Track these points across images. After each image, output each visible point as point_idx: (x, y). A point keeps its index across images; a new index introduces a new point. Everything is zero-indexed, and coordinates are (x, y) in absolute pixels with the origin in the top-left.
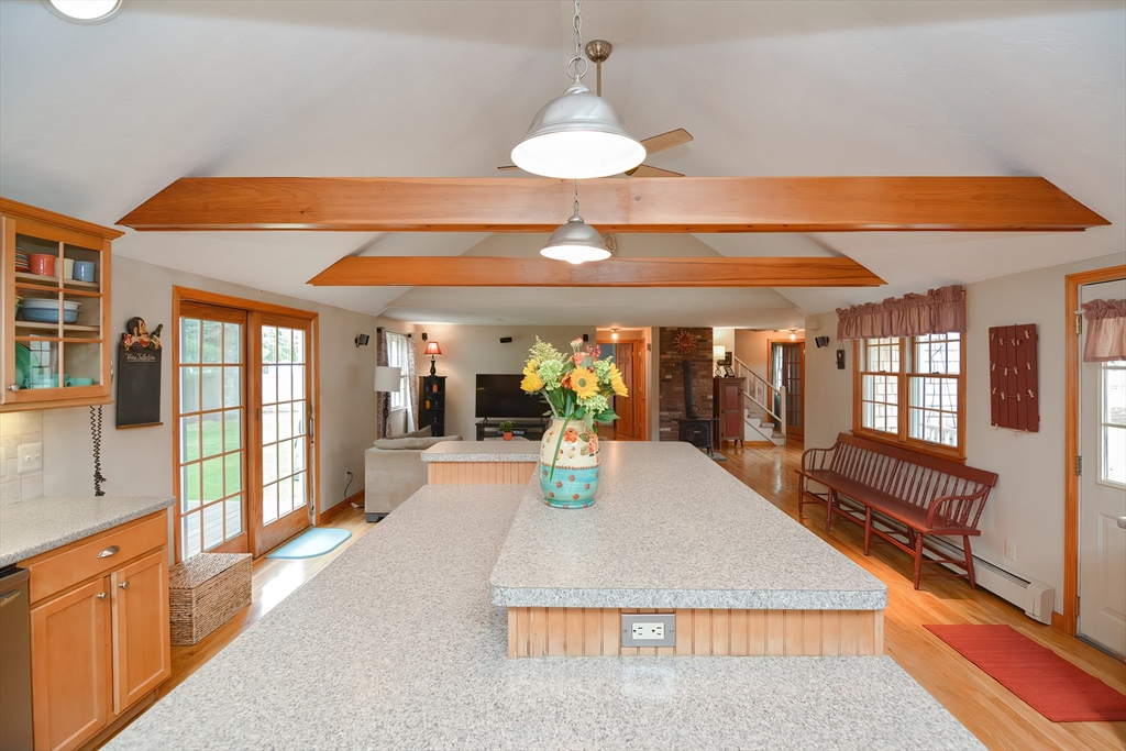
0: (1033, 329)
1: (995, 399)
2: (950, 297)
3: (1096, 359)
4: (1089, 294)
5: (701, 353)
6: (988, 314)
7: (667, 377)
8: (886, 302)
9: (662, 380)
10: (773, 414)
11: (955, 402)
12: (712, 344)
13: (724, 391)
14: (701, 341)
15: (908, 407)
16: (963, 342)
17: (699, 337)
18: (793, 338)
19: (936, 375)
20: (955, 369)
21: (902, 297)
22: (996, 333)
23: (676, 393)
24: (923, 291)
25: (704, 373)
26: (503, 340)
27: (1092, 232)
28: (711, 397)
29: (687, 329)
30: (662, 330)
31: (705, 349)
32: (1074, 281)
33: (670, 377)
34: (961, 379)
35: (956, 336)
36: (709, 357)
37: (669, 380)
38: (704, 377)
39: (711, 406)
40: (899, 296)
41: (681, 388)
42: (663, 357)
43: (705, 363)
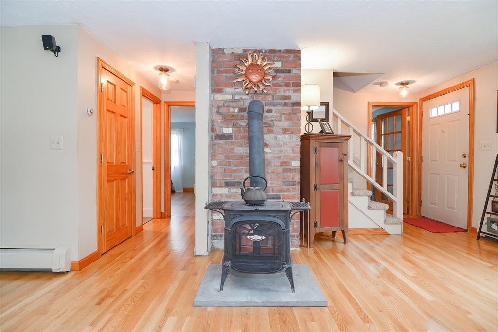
5: (281, 92)
7: (223, 130)
9: (215, 136)
10: (373, 180)
12: (298, 78)
14: (280, 71)
17: (278, 65)
18: (404, 95)
23: (241, 156)
25: (286, 124)
28: (297, 164)
29: (258, 52)
31: (287, 86)
33: (229, 130)
36: (294, 98)
37: (229, 136)
38: (285, 131)
39: (299, 177)
41: (243, 150)
42: (219, 97)
43: (289, 109)
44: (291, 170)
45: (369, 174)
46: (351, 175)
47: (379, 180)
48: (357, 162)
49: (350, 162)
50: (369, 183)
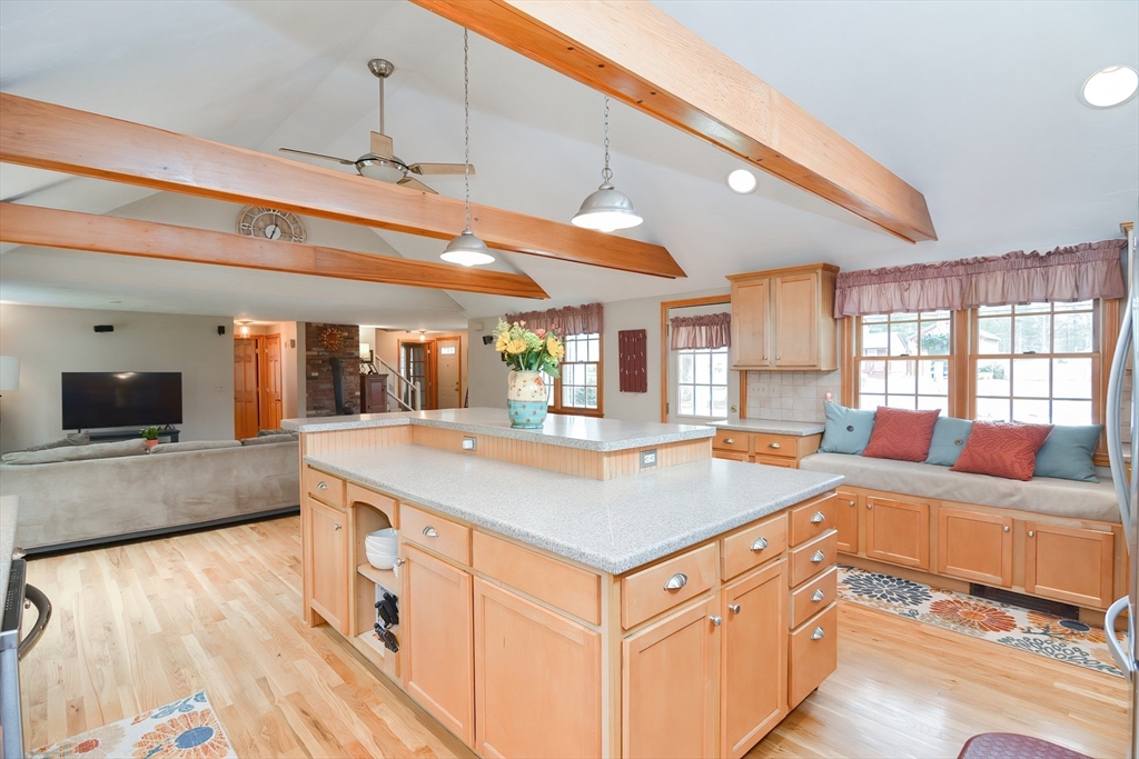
0: (643, 331)
1: (622, 375)
2: (595, 310)
3: (677, 349)
4: (673, 313)
5: (348, 350)
6: (617, 322)
7: (313, 374)
8: (549, 311)
9: (309, 378)
10: (402, 402)
11: (595, 379)
12: (358, 342)
13: (370, 387)
14: (348, 338)
15: (562, 385)
16: (601, 340)
17: (346, 334)
18: (422, 339)
19: (581, 362)
20: (595, 357)
21: (562, 308)
22: (623, 334)
23: (324, 390)
24: (576, 304)
25: (351, 370)
26: (99, 329)
27: (679, 280)
28: (358, 393)
29: (333, 326)
30: (308, 325)
31: (352, 346)
32: (666, 306)
33: (317, 374)
34: (600, 364)
35: (596, 336)
36: (356, 354)
37: (315, 378)
38: (351, 374)
39: (359, 401)
40: (559, 306)
41: (328, 386)
42: (309, 353)
43: (353, 361)
44: (357, 397)
45: (400, 397)
46: (389, 398)
47: (406, 401)
48: (392, 389)
49: (388, 391)
50: (400, 403)
